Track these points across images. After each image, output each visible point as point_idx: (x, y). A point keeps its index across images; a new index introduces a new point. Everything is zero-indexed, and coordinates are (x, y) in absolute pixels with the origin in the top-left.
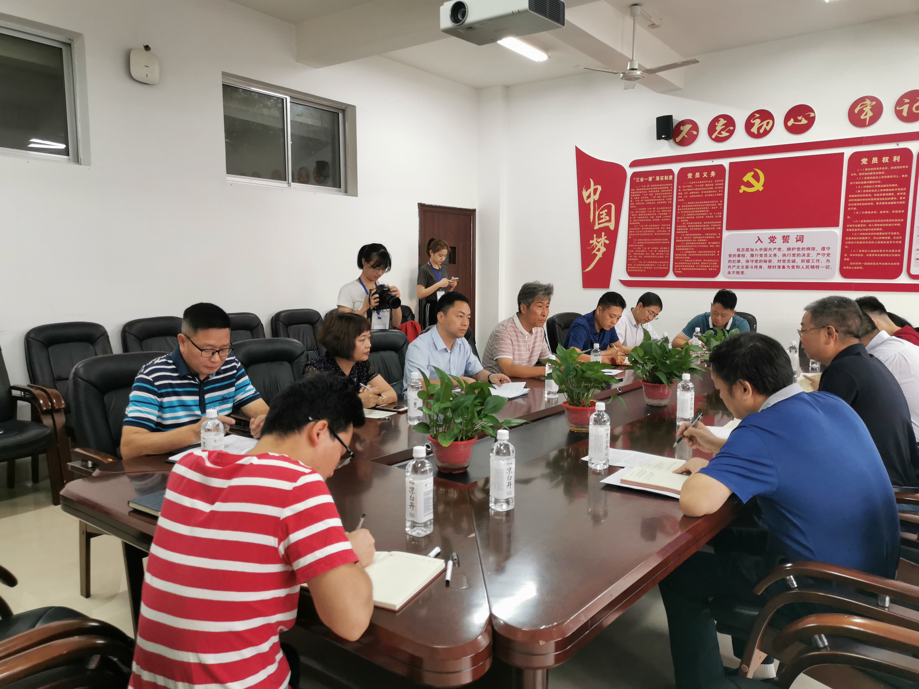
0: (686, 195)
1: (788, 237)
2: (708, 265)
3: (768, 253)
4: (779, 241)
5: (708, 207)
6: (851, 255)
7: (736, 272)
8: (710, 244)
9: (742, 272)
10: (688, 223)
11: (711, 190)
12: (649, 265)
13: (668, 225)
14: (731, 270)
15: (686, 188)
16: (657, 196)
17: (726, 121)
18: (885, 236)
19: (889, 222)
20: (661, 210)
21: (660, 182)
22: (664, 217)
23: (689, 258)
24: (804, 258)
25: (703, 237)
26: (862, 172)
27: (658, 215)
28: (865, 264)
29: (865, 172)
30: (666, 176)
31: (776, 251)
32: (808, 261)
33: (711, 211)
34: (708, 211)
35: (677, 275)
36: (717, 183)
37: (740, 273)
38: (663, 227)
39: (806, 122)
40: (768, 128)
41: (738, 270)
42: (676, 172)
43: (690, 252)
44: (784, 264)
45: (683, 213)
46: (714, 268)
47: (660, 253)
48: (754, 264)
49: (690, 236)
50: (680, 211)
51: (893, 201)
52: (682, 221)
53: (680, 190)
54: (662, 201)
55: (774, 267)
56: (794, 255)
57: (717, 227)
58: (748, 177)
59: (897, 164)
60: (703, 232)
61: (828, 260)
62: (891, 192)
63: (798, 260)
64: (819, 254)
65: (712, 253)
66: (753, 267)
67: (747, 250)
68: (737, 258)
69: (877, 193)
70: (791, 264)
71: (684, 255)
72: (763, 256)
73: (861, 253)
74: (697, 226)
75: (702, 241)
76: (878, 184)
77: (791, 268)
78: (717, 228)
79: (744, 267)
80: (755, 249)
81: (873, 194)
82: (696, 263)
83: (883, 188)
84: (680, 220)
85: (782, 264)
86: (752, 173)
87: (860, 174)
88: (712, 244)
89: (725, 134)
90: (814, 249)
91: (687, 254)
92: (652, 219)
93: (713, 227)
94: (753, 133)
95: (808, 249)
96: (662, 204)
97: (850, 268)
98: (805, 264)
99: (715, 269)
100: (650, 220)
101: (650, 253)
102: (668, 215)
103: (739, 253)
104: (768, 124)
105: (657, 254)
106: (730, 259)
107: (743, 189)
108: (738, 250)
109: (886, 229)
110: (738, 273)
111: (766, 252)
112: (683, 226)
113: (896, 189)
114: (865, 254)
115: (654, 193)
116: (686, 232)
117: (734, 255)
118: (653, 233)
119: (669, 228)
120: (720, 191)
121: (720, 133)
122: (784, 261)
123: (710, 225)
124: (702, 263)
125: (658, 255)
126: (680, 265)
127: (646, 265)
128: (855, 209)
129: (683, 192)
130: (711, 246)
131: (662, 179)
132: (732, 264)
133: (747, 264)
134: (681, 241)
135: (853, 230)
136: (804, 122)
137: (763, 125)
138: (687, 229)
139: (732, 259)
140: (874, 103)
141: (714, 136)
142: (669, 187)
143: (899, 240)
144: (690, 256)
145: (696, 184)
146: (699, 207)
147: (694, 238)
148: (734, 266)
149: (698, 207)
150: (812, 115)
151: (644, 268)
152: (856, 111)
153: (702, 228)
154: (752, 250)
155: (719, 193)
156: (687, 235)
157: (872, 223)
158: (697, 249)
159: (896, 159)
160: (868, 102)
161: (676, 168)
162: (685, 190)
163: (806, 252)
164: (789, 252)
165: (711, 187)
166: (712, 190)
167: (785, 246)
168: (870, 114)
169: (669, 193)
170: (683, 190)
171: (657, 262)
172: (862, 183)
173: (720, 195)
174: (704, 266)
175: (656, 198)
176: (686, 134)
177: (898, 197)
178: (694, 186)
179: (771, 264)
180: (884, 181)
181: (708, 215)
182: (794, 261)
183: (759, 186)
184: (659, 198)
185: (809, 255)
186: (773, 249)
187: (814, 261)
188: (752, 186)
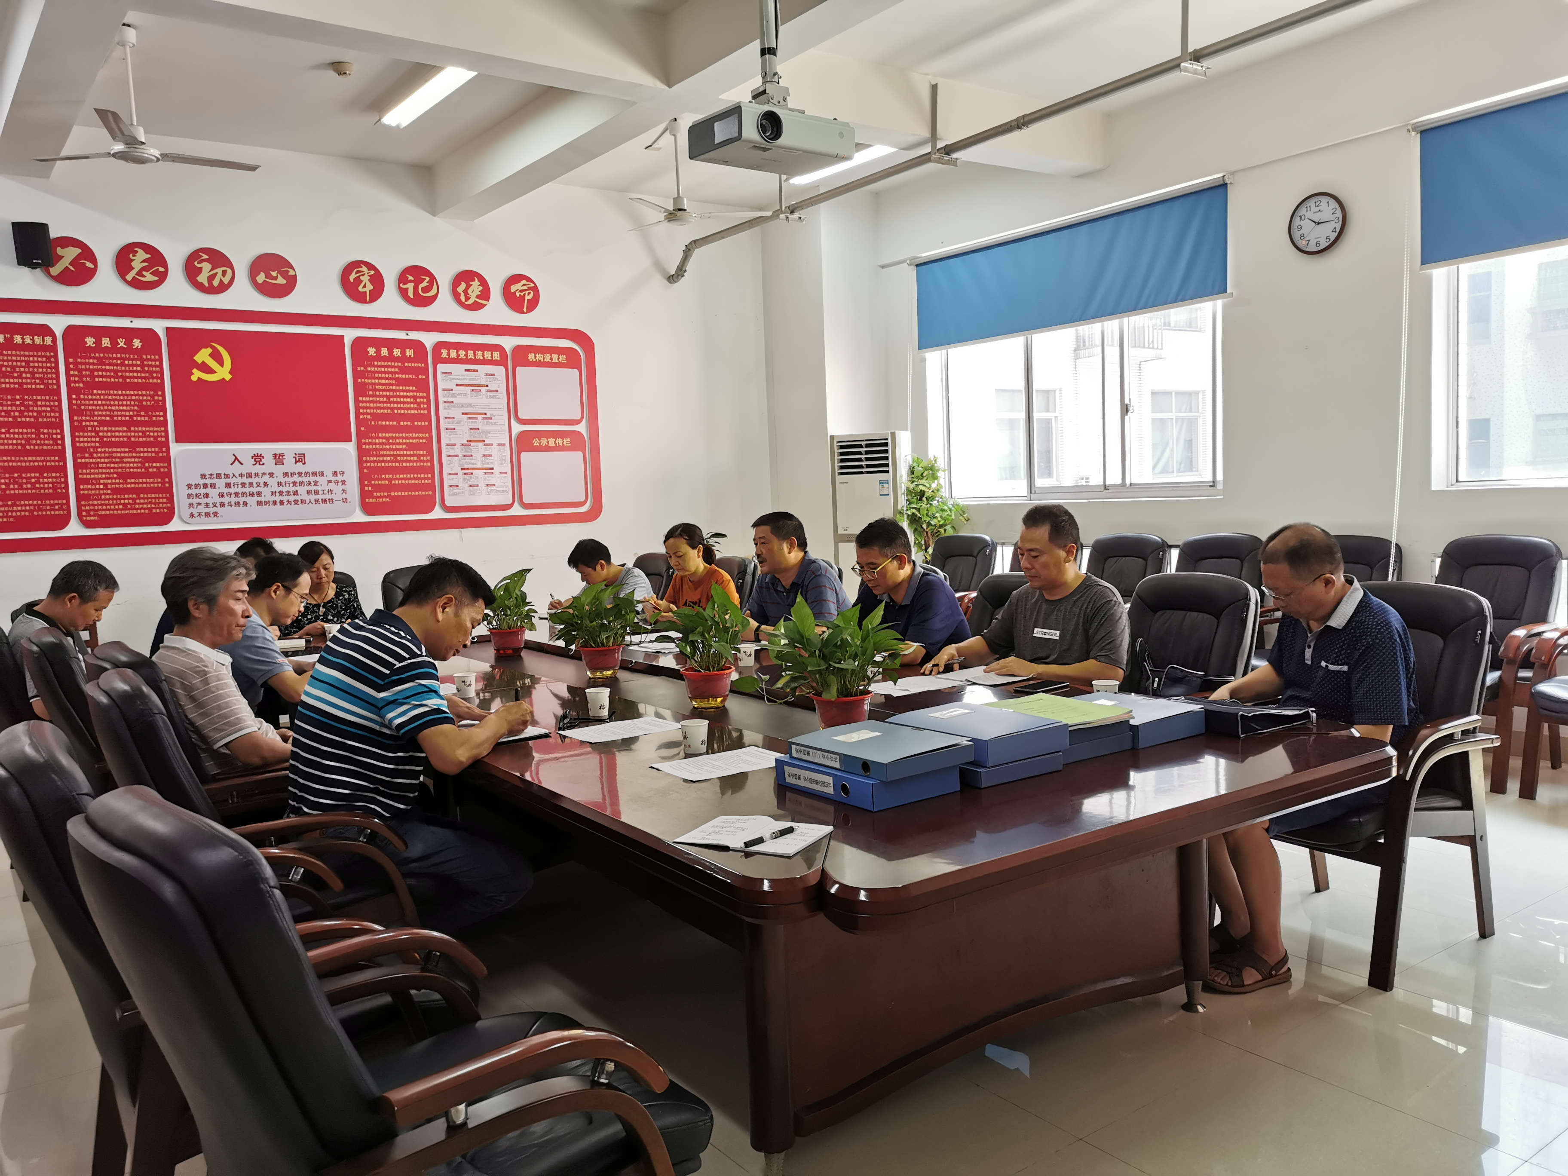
0: (86, 376)
1: (282, 455)
2: (151, 503)
3: (254, 480)
4: (269, 460)
5: (134, 401)
6: (373, 482)
7: (203, 514)
8: (149, 467)
9: (215, 514)
10: (97, 429)
11: (137, 372)
12: (23, 509)
13: (54, 431)
14: (195, 511)
15: (85, 364)
16: (22, 373)
17: (149, 256)
18: (410, 455)
19: (415, 438)
20: (35, 401)
21: (23, 347)
22: (43, 414)
23: (109, 492)
24: (309, 488)
25: (134, 455)
26: (371, 366)
27: (29, 411)
28: (392, 494)
29: (374, 366)
30: (36, 338)
31: (266, 478)
32: (317, 492)
33: (142, 407)
34: (136, 408)
35: (88, 525)
36: (148, 360)
37: (212, 515)
38: (44, 434)
39: (284, 282)
40: (226, 280)
41: (207, 510)
42: (59, 333)
43: (110, 481)
44: (281, 498)
45: (85, 410)
46: (163, 508)
47: (44, 483)
48: (233, 499)
49: (105, 452)
50: (79, 406)
51: (414, 409)
52: (84, 424)
53: (72, 366)
54: (36, 384)
55: (267, 503)
56: (294, 483)
57: (159, 436)
58: (203, 356)
59: (410, 360)
60: (133, 446)
61: (344, 490)
62: (410, 397)
63: (302, 490)
64: (330, 482)
65: (156, 483)
66: (233, 503)
67: (219, 476)
68: (203, 491)
69: (393, 397)
70: (292, 498)
71: (98, 486)
72: (247, 486)
73: (385, 479)
74: (119, 434)
75: (132, 462)
76: (392, 385)
77: (293, 503)
78: (159, 439)
79: (218, 505)
80: (231, 475)
81: (388, 397)
82: (126, 501)
83: (400, 391)
84: (81, 422)
85: (278, 498)
86: (209, 350)
87: (369, 369)
88: (153, 467)
89: (149, 277)
90: (322, 474)
91: (105, 485)
92: (14, 417)
93: (149, 436)
94: (202, 284)
95: (314, 474)
96: (36, 389)
97: (374, 500)
98: (313, 497)
99: (166, 510)
100: (11, 419)
101: (21, 485)
102: (52, 411)
103: (204, 481)
104: (224, 273)
105: (38, 486)
106: (190, 491)
107: (196, 375)
108: (203, 476)
109: (410, 447)
110: (207, 515)
111: (250, 480)
112: (89, 434)
113: (415, 394)
114: (390, 480)
115: (13, 367)
116: (97, 445)
117: (197, 486)
118: (23, 446)
119: (59, 436)
120: (155, 375)
121: (139, 273)
122: (281, 493)
123: (143, 432)
124: (138, 501)
125: (40, 488)
126: (94, 505)
127: (15, 508)
128: (369, 417)
129: (80, 371)
130: (151, 470)
131: (28, 341)
132: (195, 501)
133: (222, 500)
134: (87, 460)
135: (371, 446)
136: (281, 281)
137: (216, 274)
138: (98, 439)
139: (194, 491)
140: (372, 272)
141: (129, 277)
142: (48, 358)
143: (427, 461)
144: (111, 489)
145: (104, 357)
146: (118, 400)
147: (114, 455)
148: (199, 504)
149: (116, 400)
150: (291, 273)
151: (10, 514)
152: (352, 278)
153: (129, 438)
154: (227, 476)
155: (153, 378)
156: (99, 450)
157: (392, 438)
158: (124, 476)
159: (409, 353)
160: (364, 269)
161: (58, 323)
162: (83, 367)
163: (312, 479)
164: (286, 479)
165: (137, 365)
166: (139, 372)
167: (279, 470)
168: (370, 287)
169: (49, 370)
170: (80, 367)
171: (39, 502)
172: (373, 381)
173: (155, 381)
174: (142, 506)
175: (20, 377)
176: (70, 264)
177: (419, 404)
178: (101, 362)
179: (262, 499)
180: (400, 382)
181: (137, 416)
182: (296, 493)
183: (223, 373)
184: (27, 378)
185: (316, 483)
186: (260, 475)
187: (325, 492)
188: (212, 372)
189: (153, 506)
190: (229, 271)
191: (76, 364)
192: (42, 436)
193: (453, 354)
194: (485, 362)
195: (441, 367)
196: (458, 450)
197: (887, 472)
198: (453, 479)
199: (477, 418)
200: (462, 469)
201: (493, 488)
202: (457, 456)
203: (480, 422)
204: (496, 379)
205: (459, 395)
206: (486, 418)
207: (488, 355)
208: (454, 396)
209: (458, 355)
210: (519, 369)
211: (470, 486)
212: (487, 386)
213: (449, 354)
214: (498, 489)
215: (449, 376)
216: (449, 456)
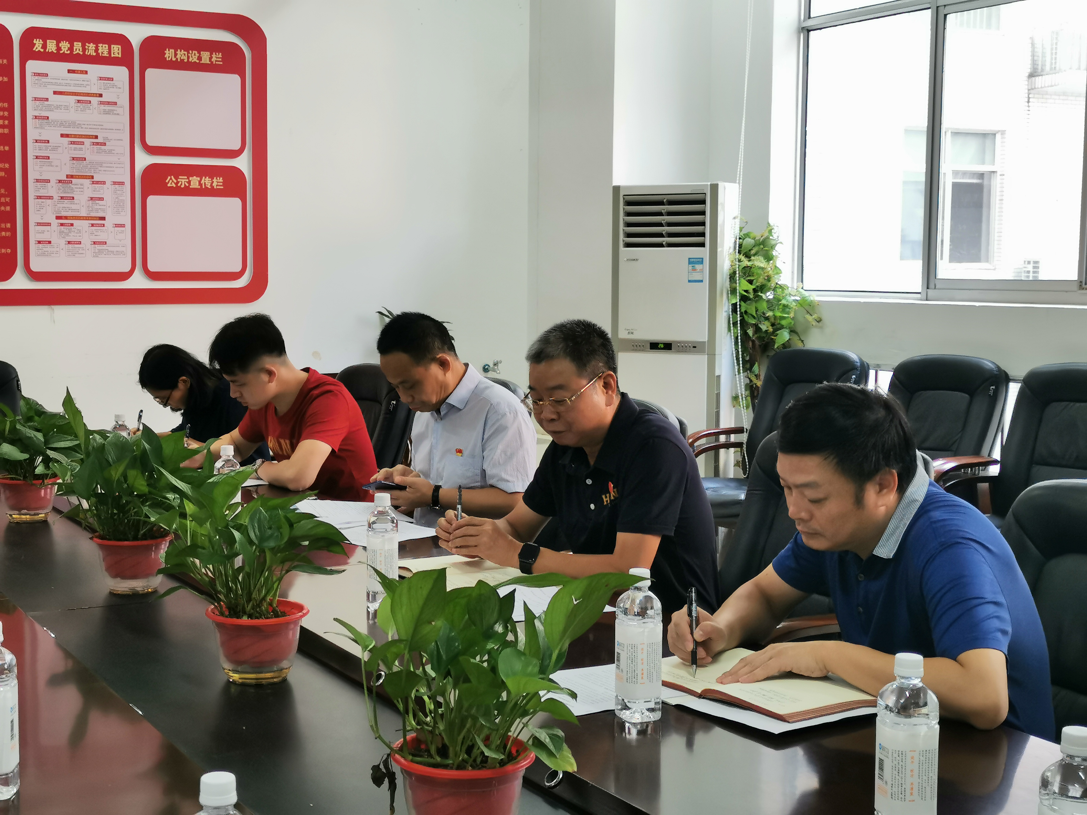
143: (5, 204)
193: (51, 46)
194: (98, 60)
195: (33, 66)
196: (53, 190)
197: (702, 245)
198: (43, 232)
199: (82, 143)
200: (58, 218)
201: (104, 247)
202: (50, 198)
203: (87, 149)
204: (113, 86)
205: (58, 107)
206: (97, 144)
207: (103, 49)
208: (50, 108)
209: (59, 49)
210: (150, 73)
211: (69, 243)
212: (101, 95)
213: (44, 46)
214: (110, 249)
215: (44, 80)
216: (39, 197)
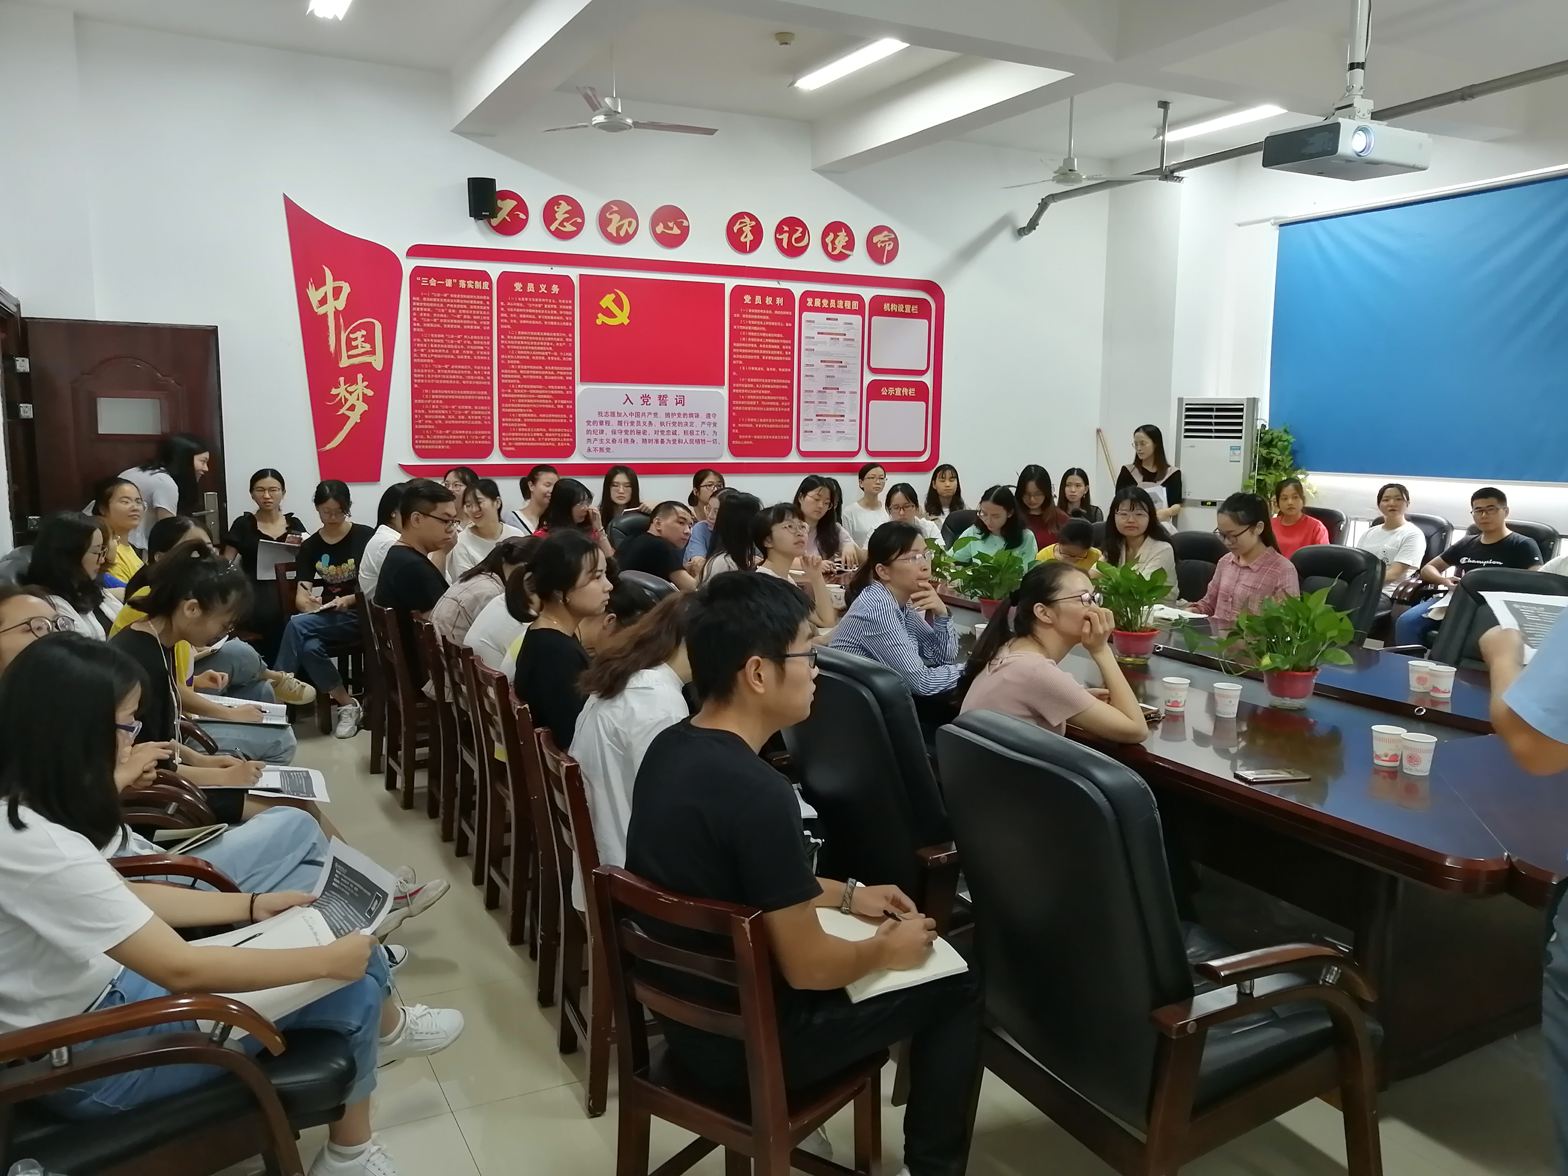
0: (513, 318)
1: (665, 396)
2: (557, 437)
3: (641, 419)
4: (654, 401)
5: (550, 342)
6: (739, 425)
7: (598, 449)
8: (558, 404)
9: (608, 449)
10: (519, 367)
11: (554, 315)
12: (457, 438)
13: (485, 368)
14: (592, 446)
15: (513, 307)
16: (463, 314)
17: (570, 208)
18: (773, 401)
19: (778, 383)
20: (472, 341)
21: (467, 291)
22: (478, 353)
23: (525, 425)
24: (686, 428)
25: (546, 392)
26: (745, 313)
27: (467, 349)
28: (755, 437)
29: (749, 313)
30: (476, 282)
31: (651, 418)
32: (692, 433)
33: (556, 349)
34: (551, 348)
35: (506, 454)
36: (562, 304)
37: (605, 450)
38: (477, 370)
39: (678, 232)
40: (631, 232)
41: (601, 446)
42: (494, 279)
43: (526, 415)
44: (663, 437)
45: (510, 349)
46: (567, 442)
47: (474, 415)
48: (624, 436)
49: (524, 389)
50: (505, 345)
51: (779, 355)
52: (509, 362)
53: (502, 309)
54: (474, 325)
55: (650, 441)
56: (674, 423)
57: (566, 375)
58: (607, 301)
59: (780, 308)
60: (545, 383)
61: (714, 432)
62: (777, 344)
63: (680, 430)
64: (703, 423)
65: (561, 418)
66: (623, 440)
67: (613, 414)
68: (599, 427)
69: (762, 343)
70: (671, 437)
71: (516, 420)
72: (635, 424)
73: (750, 423)
74: (535, 372)
75: (544, 397)
76: (763, 332)
77: (672, 442)
78: (567, 378)
79: (610, 441)
80: (623, 414)
81: (758, 344)
82: (538, 434)
83: (769, 338)
84: (506, 360)
85: (660, 437)
86: (613, 296)
87: (744, 316)
88: (560, 404)
89: (569, 228)
90: (697, 416)
91: (522, 418)
92: (455, 355)
93: (559, 375)
94: (611, 234)
95: (691, 415)
96: (473, 330)
97: (739, 442)
98: (689, 437)
99: (568, 444)
100: (452, 357)
101: (457, 416)
102: (485, 350)
103: (601, 419)
104: (630, 224)
105: (469, 417)
106: (589, 428)
107: (601, 319)
108: (600, 414)
109: (774, 392)
110: (601, 449)
111: (638, 419)
112: (512, 371)
113: (781, 341)
114: (754, 423)
115: (457, 309)
116: (518, 381)
117: (594, 422)
118: (461, 380)
119: (489, 373)
120: (567, 318)
121: (561, 224)
122: (662, 432)
123: (555, 371)
124: (547, 435)
125: (472, 420)
126: (512, 437)
127: (451, 437)
128: (741, 362)
129: (509, 313)
130: (559, 406)
131: (470, 286)
132: (593, 437)
133: (614, 436)
134: (510, 396)
135: (740, 391)
136: (676, 231)
137: (623, 225)
138: (519, 376)
139: (592, 428)
140: (754, 223)
141: (553, 228)
142: (485, 301)
143: (787, 407)
144: (526, 423)
145: (528, 302)
146: (537, 341)
147: (531, 391)
148: (596, 440)
149: (535, 341)
150: (685, 224)
151: (447, 442)
152: (735, 229)
153: (543, 376)
154: (619, 414)
155: (566, 321)
156: (519, 386)
157: (758, 383)
158: (538, 411)
159: (779, 301)
160: (747, 220)
161: (495, 270)
162: (512, 310)
163: (689, 420)
164: (668, 419)
165: (553, 309)
166: (556, 315)
167: (661, 411)
168: (750, 237)
169: (484, 312)
170: (509, 310)
171: (470, 432)
172: (747, 328)
173: (567, 324)
174: (551, 439)
175: (462, 318)
176: (507, 215)
177: (784, 351)
178: (526, 305)
179: (646, 437)
180: (770, 329)
181: (551, 356)
182: (674, 433)
183: (622, 317)
184: (467, 319)
185: (692, 424)
186: (647, 414)
187: (699, 433)
188: (614, 316)
189: (559, 439)
190: (634, 222)
191: (505, 307)
192: (475, 372)
193: (818, 303)
194: (844, 311)
195: (805, 315)
196: (814, 397)
198: (808, 425)
199: (833, 366)
200: (817, 415)
201: (843, 435)
202: (813, 402)
203: (835, 371)
204: (853, 328)
205: (820, 343)
206: (842, 367)
207: (848, 304)
208: (816, 344)
209: (822, 304)
210: (875, 319)
211: (823, 432)
212: (845, 335)
213: (813, 303)
214: (847, 436)
215: (813, 325)
216: (807, 402)
